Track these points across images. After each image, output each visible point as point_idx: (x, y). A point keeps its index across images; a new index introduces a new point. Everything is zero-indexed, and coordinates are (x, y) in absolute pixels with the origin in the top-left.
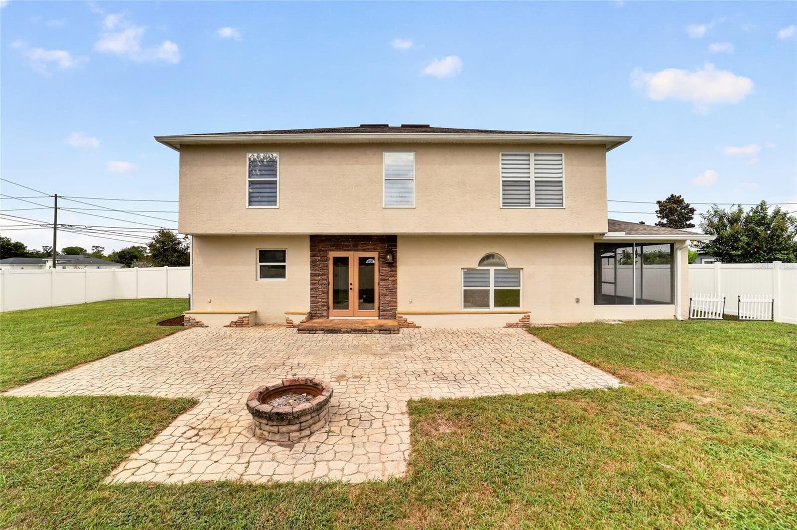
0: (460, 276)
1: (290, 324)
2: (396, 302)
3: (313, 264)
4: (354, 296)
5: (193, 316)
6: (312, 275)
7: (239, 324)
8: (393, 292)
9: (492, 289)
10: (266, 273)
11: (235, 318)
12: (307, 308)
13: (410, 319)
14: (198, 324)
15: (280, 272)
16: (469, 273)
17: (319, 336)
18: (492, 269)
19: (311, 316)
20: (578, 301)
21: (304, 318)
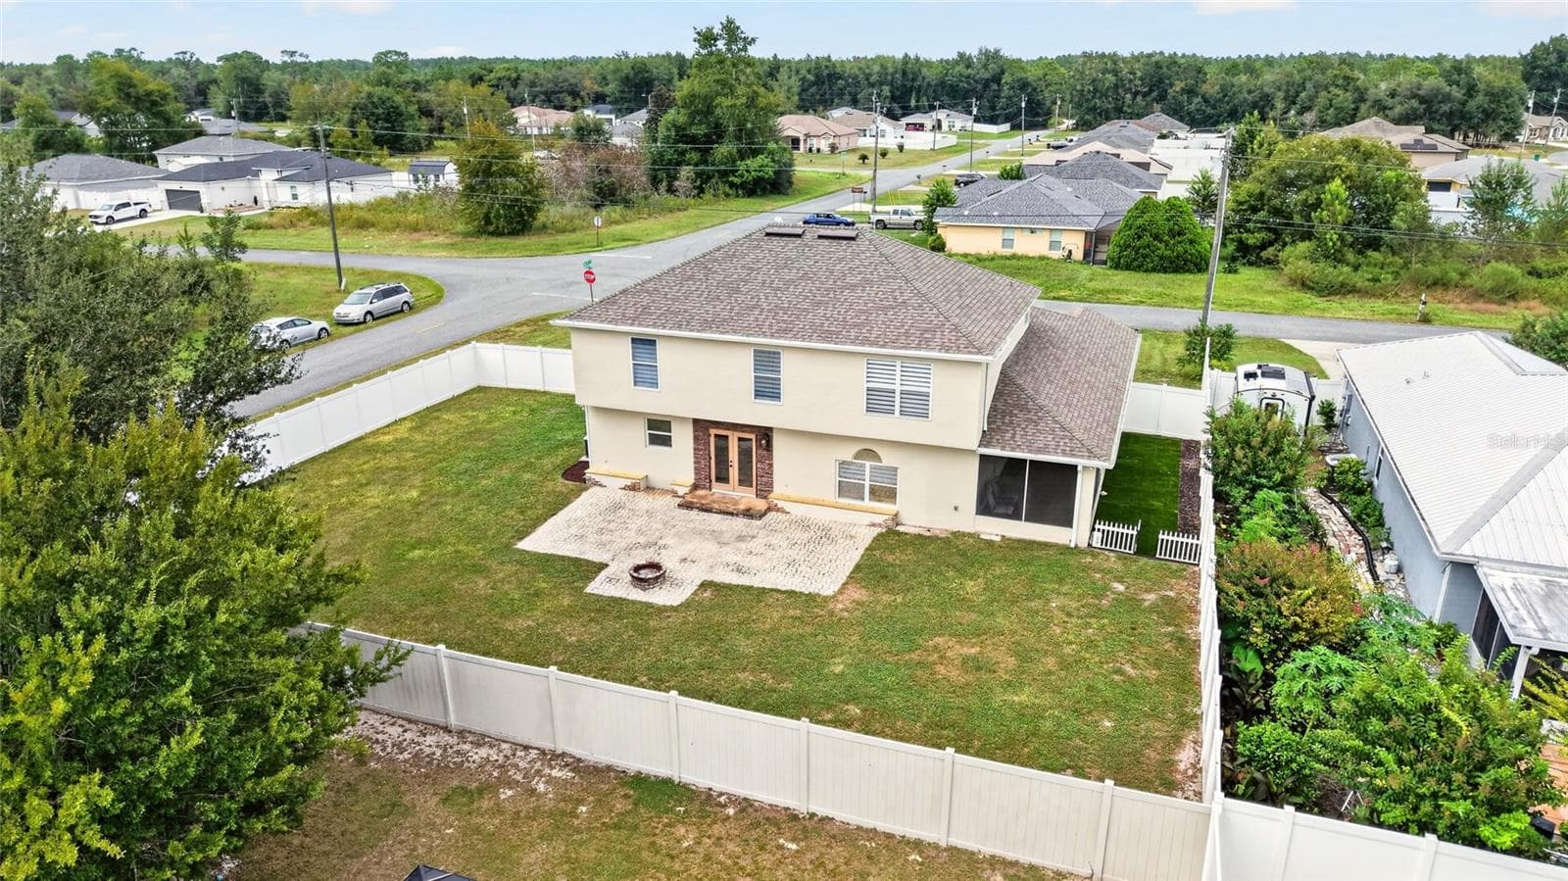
0: (834, 469)
1: (675, 494)
2: (772, 484)
3: (696, 439)
4: (734, 473)
5: (593, 476)
6: (695, 449)
7: (633, 488)
8: (769, 472)
9: (867, 484)
10: (655, 440)
11: (629, 483)
12: (690, 479)
13: (781, 504)
14: (597, 484)
15: (666, 441)
16: (843, 465)
17: (694, 512)
18: (868, 464)
19: (695, 487)
20: (956, 508)
21: (687, 490)
